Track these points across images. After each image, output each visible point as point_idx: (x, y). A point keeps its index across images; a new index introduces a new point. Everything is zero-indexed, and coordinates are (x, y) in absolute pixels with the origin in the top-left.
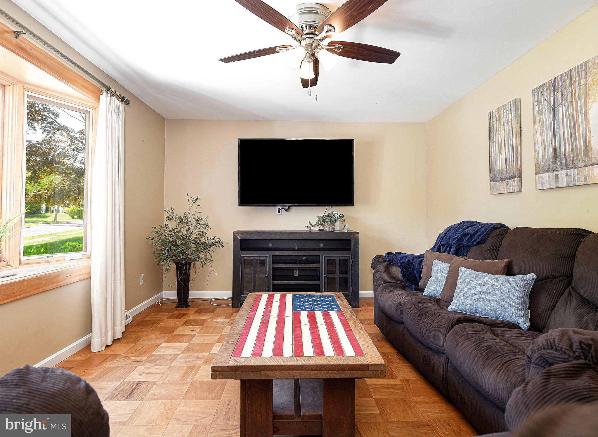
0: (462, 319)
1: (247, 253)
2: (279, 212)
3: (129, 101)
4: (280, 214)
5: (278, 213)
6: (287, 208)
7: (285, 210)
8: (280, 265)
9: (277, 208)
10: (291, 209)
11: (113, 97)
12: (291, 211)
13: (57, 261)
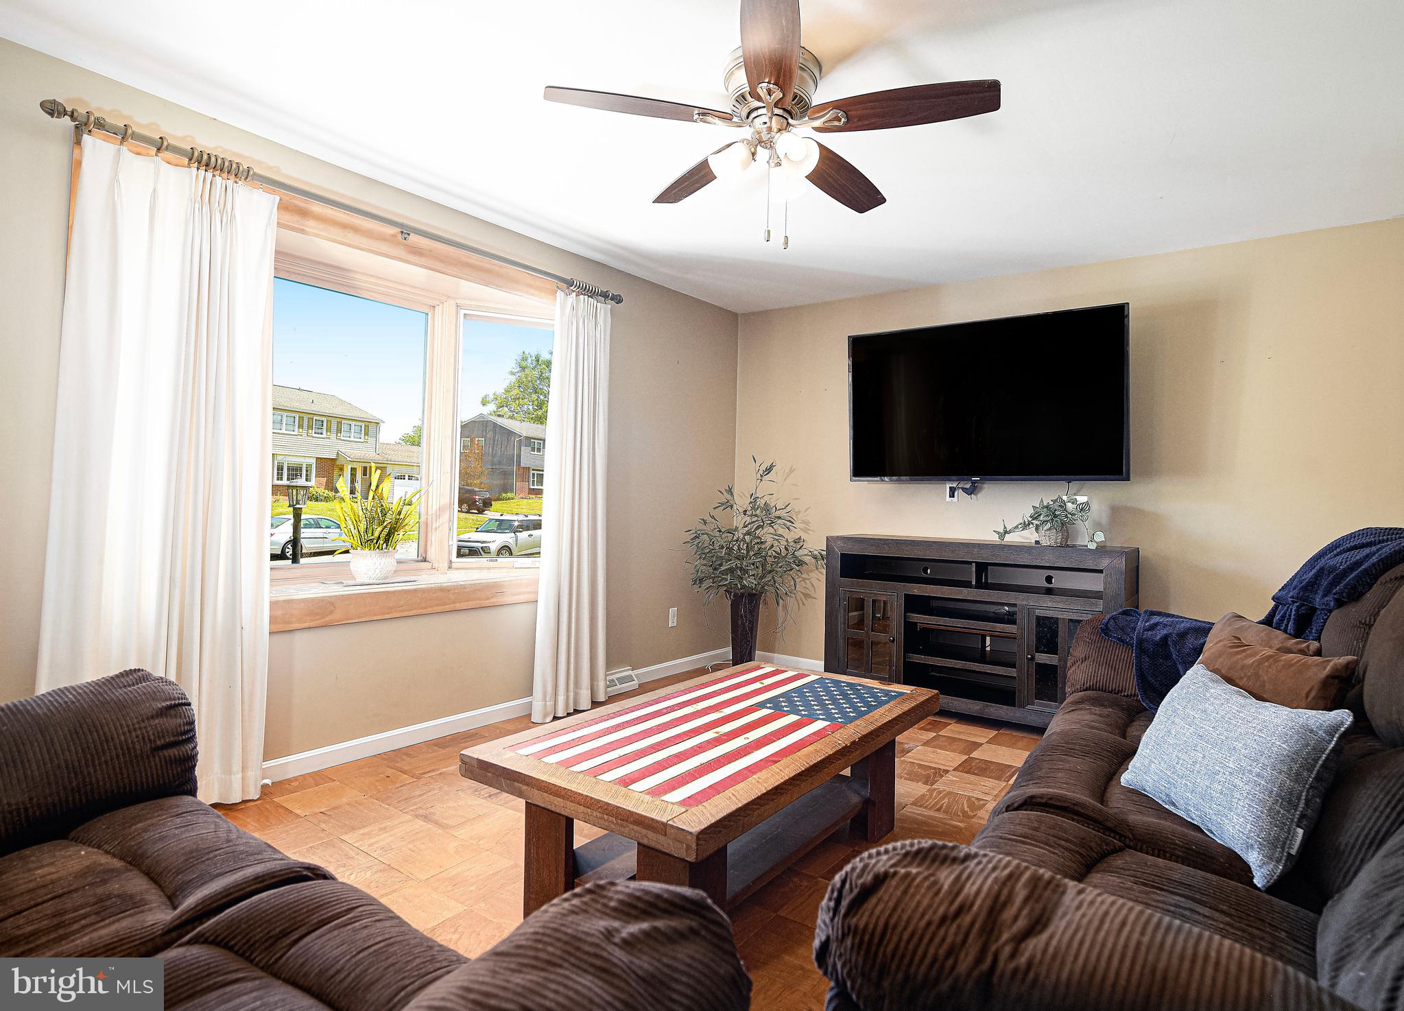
0: (1043, 801)
1: (853, 583)
2: (952, 495)
3: (620, 296)
4: (955, 499)
5: (948, 499)
6: (968, 486)
7: (964, 490)
8: (925, 619)
9: (948, 486)
10: (981, 489)
11: (582, 297)
12: (979, 495)
13: (501, 568)
